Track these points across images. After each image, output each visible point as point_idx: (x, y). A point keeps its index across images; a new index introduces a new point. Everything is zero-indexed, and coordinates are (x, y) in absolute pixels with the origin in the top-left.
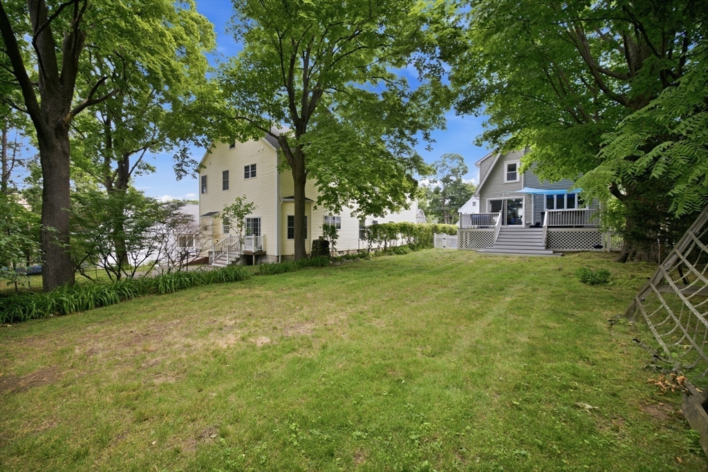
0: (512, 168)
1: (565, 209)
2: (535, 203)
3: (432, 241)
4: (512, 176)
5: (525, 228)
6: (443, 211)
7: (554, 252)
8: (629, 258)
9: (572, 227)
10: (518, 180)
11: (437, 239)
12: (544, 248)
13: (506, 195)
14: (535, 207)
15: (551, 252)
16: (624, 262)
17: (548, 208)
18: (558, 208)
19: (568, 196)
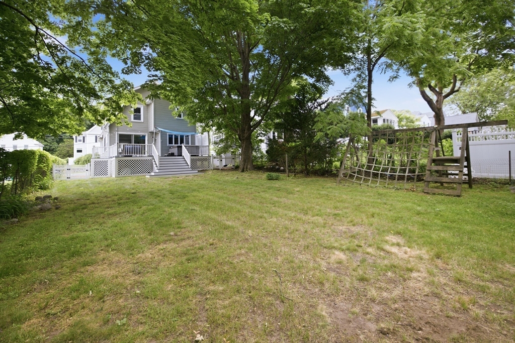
2: (162, 139)
10: (142, 120)
12: (190, 169)
13: (132, 131)
14: (162, 142)
15: (197, 171)
17: (169, 144)
18: (175, 144)
19: (181, 136)
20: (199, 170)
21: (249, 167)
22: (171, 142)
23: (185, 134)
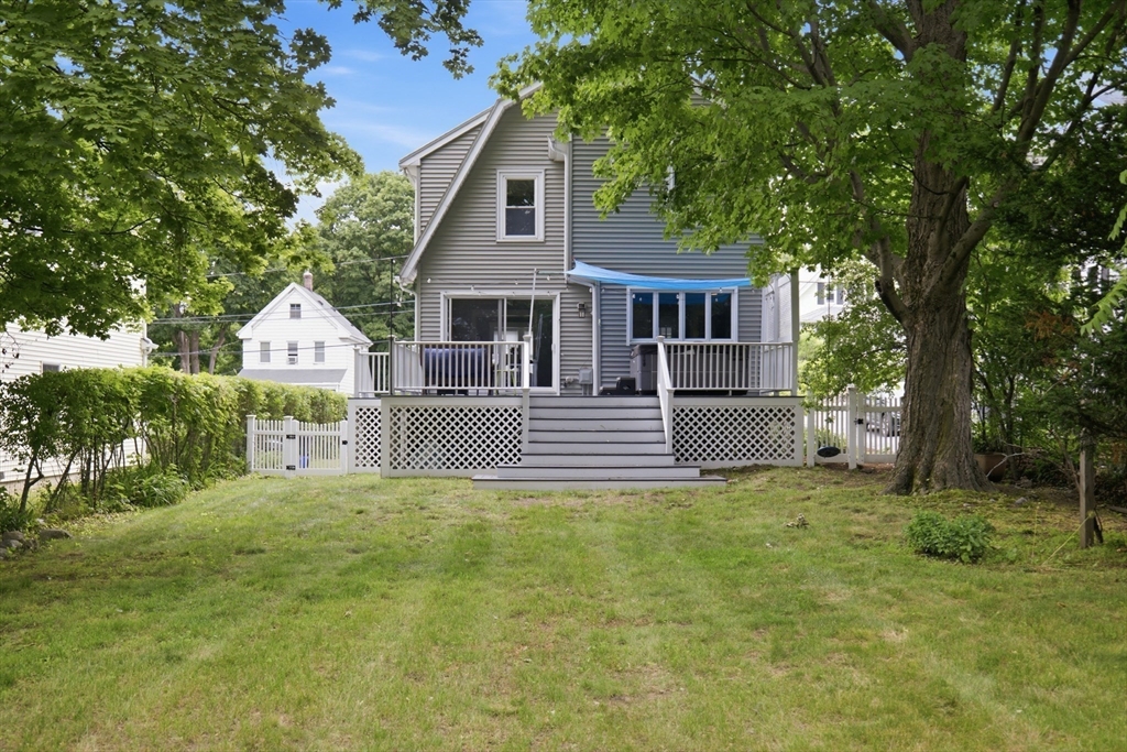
0: (520, 193)
1: (708, 340)
2: (601, 315)
3: (241, 447)
4: (520, 222)
5: (562, 396)
6: (178, 329)
7: (703, 472)
8: (917, 481)
9: (723, 394)
10: (539, 234)
11: (259, 438)
12: (671, 461)
13: (504, 283)
14: (602, 328)
15: (696, 473)
16: (908, 492)
17: (636, 335)
18: (688, 335)
19: (690, 297)
20: (709, 464)
21: (940, 464)
22: (643, 328)
23: (711, 287)
